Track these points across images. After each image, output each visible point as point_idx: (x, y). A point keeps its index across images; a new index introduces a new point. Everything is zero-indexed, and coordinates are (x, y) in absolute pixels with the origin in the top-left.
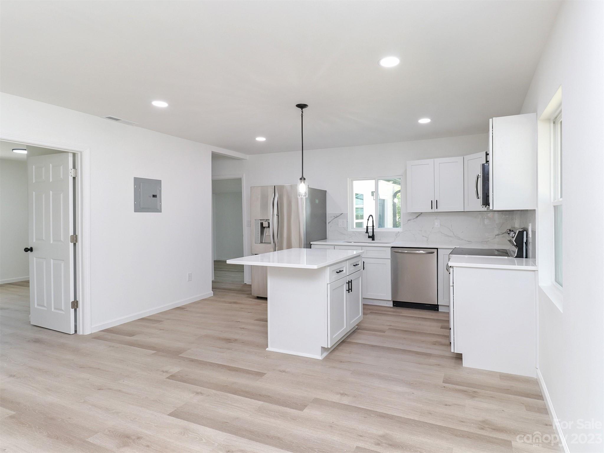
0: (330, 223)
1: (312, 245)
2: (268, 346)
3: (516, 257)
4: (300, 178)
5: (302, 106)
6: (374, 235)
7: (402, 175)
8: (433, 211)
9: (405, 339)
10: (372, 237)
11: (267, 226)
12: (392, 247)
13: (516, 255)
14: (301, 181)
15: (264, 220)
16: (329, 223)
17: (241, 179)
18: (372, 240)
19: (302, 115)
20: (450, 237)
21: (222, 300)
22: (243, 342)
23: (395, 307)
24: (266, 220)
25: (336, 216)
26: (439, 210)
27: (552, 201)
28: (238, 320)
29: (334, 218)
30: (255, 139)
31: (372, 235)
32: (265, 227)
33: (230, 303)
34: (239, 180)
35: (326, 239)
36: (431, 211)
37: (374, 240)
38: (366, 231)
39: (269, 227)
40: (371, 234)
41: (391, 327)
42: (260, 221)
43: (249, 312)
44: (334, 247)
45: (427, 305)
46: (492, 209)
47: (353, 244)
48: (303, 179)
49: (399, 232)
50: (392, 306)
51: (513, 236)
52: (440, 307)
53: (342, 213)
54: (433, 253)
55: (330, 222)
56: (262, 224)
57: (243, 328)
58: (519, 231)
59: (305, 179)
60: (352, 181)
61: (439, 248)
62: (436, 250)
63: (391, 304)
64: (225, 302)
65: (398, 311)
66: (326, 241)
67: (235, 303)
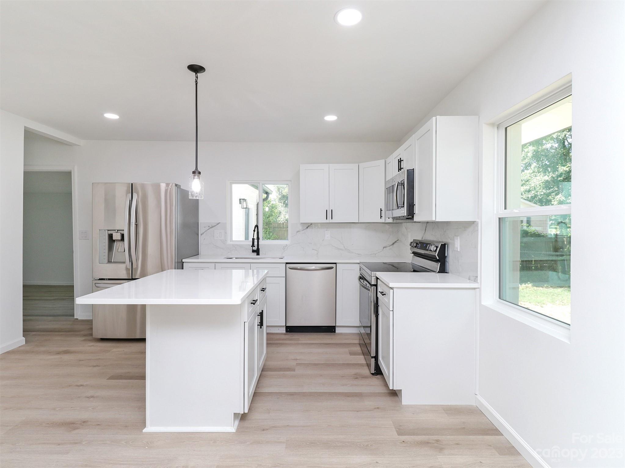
0: (203, 235)
1: (184, 264)
2: (145, 423)
3: (439, 272)
4: (193, 171)
5: (196, 69)
6: (259, 249)
7: (291, 181)
8: (328, 221)
9: (321, 376)
10: (257, 252)
11: (119, 238)
12: (287, 263)
13: (438, 270)
14: (194, 176)
15: (115, 230)
16: (201, 234)
17: (71, 172)
18: (257, 255)
19: (197, 81)
20: (341, 249)
21: (42, 349)
22: (99, 423)
23: (288, 333)
24: (117, 230)
25: (211, 226)
26: (333, 221)
27: (495, 212)
28: (79, 384)
29: (208, 228)
30: (102, 114)
31: (257, 249)
32: (114, 241)
33: (58, 353)
34: (68, 175)
35: (198, 255)
36: (325, 221)
37: (259, 255)
38: (252, 245)
39: (123, 239)
40: (255, 248)
41: (298, 361)
42: (107, 231)
43: (95, 366)
44: (215, 265)
45: (323, 327)
46: (435, 220)
47: (234, 260)
48: (196, 172)
49: (286, 245)
50: (285, 332)
51: (435, 250)
52: (337, 329)
53: (220, 223)
54: (332, 268)
55: (203, 233)
56: (111, 236)
57: (92, 397)
58: (442, 244)
59: (200, 173)
60: (231, 183)
61: (338, 263)
62: (335, 264)
63: (283, 330)
64: (49, 353)
65: (294, 337)
66: (198, 257)
67: (66, 352)
